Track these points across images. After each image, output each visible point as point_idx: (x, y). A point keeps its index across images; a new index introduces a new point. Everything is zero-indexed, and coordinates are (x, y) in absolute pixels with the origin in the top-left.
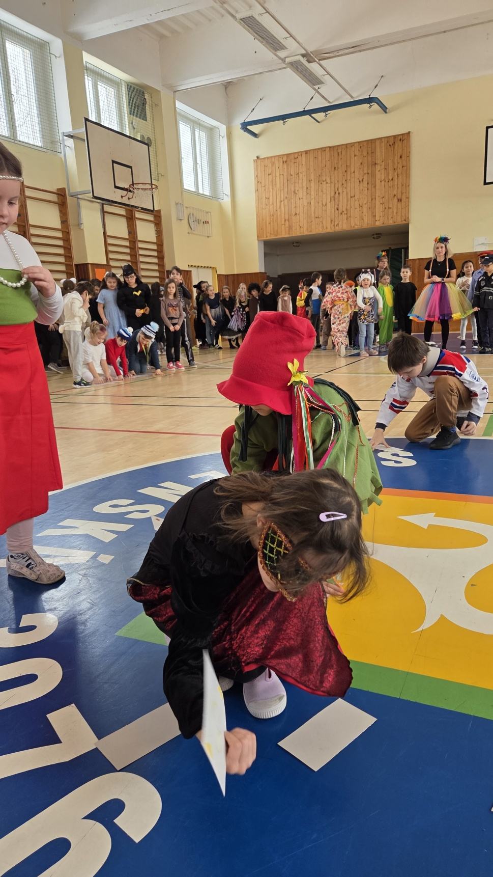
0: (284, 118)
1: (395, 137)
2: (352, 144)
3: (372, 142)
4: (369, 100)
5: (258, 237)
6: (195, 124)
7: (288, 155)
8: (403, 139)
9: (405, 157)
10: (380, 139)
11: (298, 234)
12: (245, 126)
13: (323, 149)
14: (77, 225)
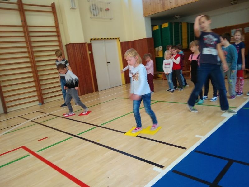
5: (144, 14)
11: (169, 8)
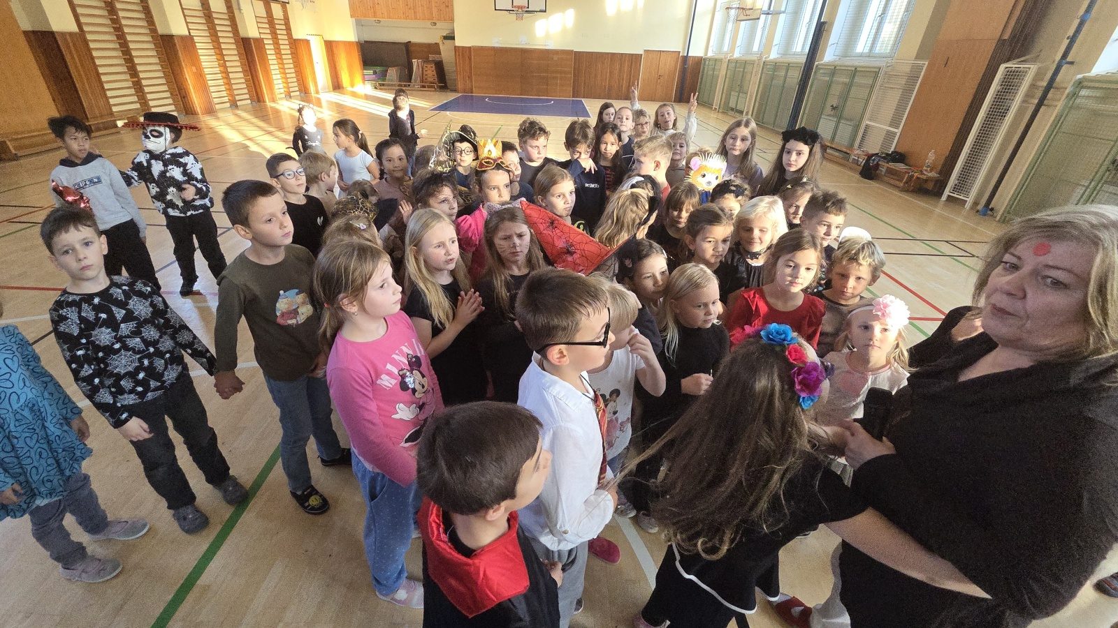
5: (351, 16)
14: (240, 9)
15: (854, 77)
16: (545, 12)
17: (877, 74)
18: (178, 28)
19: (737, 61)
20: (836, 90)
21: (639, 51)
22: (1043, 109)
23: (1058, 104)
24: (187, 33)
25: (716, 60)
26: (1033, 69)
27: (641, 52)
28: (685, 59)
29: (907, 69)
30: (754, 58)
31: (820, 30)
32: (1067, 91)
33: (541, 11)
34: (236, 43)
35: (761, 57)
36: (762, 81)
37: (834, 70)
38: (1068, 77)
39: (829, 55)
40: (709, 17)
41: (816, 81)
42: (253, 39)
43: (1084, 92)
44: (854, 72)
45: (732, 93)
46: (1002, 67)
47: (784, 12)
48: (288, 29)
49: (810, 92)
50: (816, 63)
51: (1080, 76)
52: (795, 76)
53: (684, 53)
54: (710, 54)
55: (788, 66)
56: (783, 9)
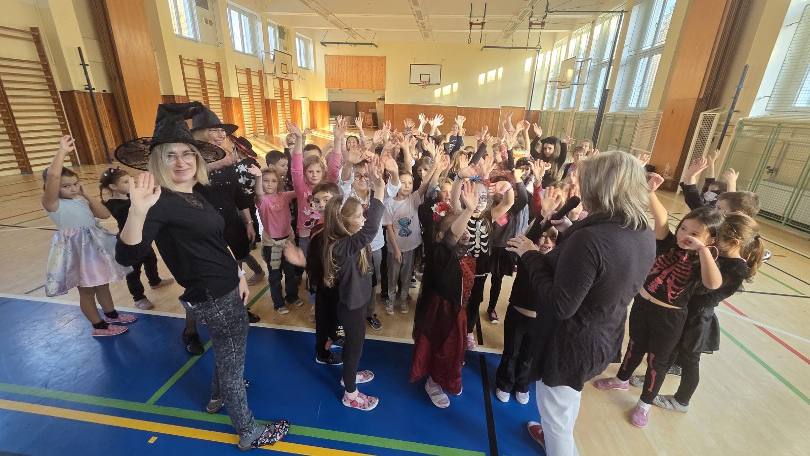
0: (338, 43)
1: (380, 57)
2: (365, 57)
3: (372, 57)
4: (371, 44)
5: (326, 87)
6: (300, 38)
7: (339, 56)
8: (384, 58)
9: (384, 65)
10: (375, 57)
12: (323, 43)
13: (353, 56)
14: (267, 84)
15: (625, 122)
16: (440, 84)
17: (637, 119)
18: (234, 93)
19: (560, 113)
20: (618, 130)
21: (497, 106)
22: (725, 138)
23: (732, 133)
24: (238, 96)
25: (548, 112)
26: (718, 115)
27: (500, 108)
28: (528, 112)
29: (655, 116)
30: (570, 111)
31: (606, 94)
32: (736, 127)
33: (437, 84)
34: (262, 102)
35: (574, 111)
36: (575, 125)
37: (615, 118)
38: (735, 119)
39: (612, 109)
40: (544, 86)
41: (605, 125)
42: (272, 100)
43: (745, 128)
44: (626, 118)
45: (558, 132)
46: (702, 114)
47: (586, 84)
48: (290, 94)
49: (601, 131)
50: (604, 113)
51: (741, 119)
52: (593, 121)
53: (527, 108)
54: (544, 109)
55: (589, 116)
56: (585, 82)
